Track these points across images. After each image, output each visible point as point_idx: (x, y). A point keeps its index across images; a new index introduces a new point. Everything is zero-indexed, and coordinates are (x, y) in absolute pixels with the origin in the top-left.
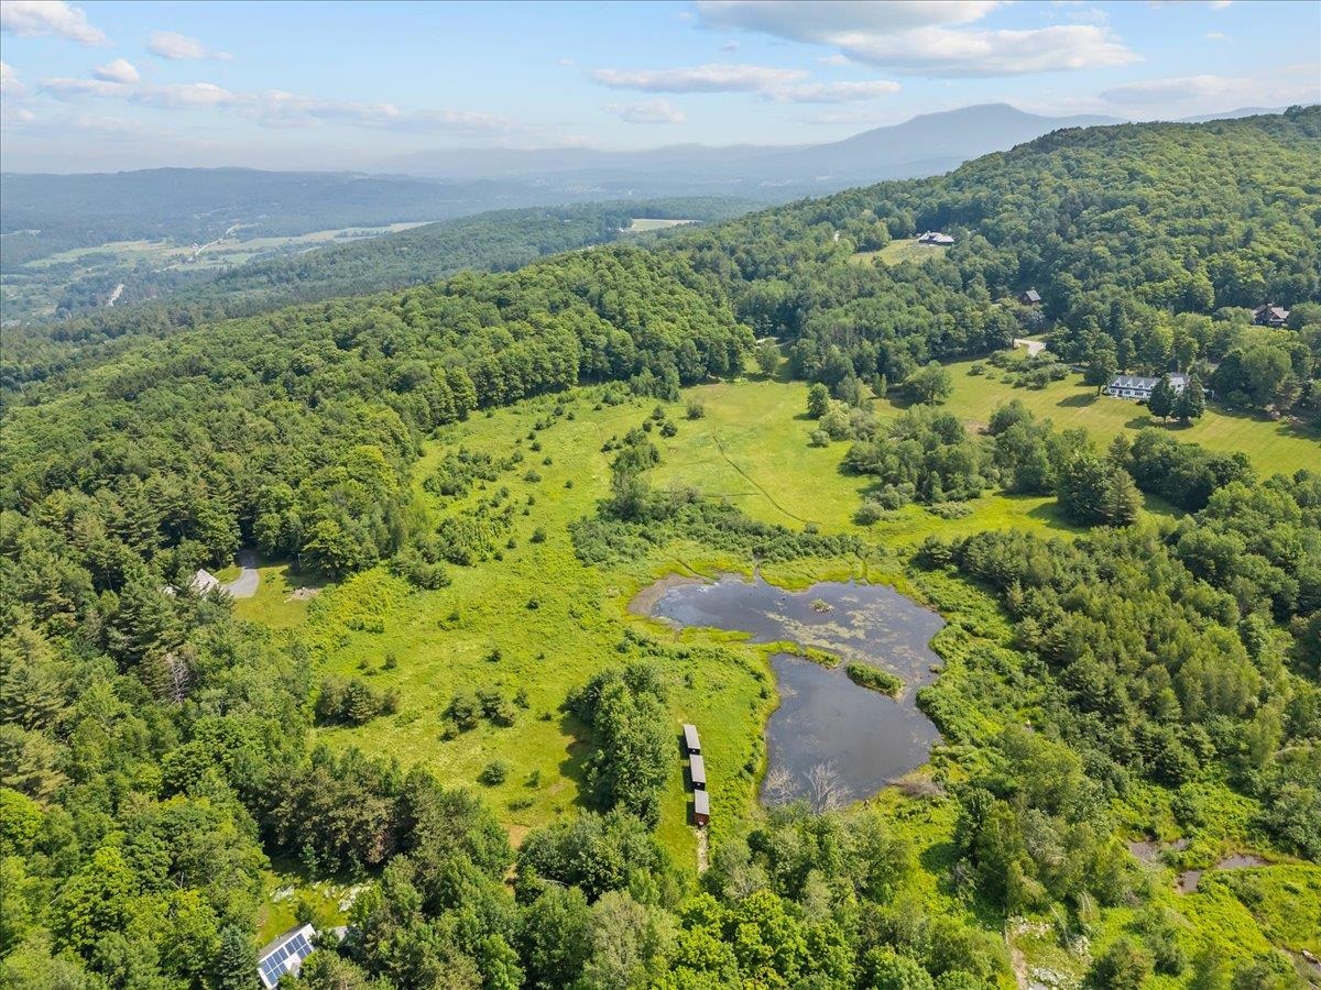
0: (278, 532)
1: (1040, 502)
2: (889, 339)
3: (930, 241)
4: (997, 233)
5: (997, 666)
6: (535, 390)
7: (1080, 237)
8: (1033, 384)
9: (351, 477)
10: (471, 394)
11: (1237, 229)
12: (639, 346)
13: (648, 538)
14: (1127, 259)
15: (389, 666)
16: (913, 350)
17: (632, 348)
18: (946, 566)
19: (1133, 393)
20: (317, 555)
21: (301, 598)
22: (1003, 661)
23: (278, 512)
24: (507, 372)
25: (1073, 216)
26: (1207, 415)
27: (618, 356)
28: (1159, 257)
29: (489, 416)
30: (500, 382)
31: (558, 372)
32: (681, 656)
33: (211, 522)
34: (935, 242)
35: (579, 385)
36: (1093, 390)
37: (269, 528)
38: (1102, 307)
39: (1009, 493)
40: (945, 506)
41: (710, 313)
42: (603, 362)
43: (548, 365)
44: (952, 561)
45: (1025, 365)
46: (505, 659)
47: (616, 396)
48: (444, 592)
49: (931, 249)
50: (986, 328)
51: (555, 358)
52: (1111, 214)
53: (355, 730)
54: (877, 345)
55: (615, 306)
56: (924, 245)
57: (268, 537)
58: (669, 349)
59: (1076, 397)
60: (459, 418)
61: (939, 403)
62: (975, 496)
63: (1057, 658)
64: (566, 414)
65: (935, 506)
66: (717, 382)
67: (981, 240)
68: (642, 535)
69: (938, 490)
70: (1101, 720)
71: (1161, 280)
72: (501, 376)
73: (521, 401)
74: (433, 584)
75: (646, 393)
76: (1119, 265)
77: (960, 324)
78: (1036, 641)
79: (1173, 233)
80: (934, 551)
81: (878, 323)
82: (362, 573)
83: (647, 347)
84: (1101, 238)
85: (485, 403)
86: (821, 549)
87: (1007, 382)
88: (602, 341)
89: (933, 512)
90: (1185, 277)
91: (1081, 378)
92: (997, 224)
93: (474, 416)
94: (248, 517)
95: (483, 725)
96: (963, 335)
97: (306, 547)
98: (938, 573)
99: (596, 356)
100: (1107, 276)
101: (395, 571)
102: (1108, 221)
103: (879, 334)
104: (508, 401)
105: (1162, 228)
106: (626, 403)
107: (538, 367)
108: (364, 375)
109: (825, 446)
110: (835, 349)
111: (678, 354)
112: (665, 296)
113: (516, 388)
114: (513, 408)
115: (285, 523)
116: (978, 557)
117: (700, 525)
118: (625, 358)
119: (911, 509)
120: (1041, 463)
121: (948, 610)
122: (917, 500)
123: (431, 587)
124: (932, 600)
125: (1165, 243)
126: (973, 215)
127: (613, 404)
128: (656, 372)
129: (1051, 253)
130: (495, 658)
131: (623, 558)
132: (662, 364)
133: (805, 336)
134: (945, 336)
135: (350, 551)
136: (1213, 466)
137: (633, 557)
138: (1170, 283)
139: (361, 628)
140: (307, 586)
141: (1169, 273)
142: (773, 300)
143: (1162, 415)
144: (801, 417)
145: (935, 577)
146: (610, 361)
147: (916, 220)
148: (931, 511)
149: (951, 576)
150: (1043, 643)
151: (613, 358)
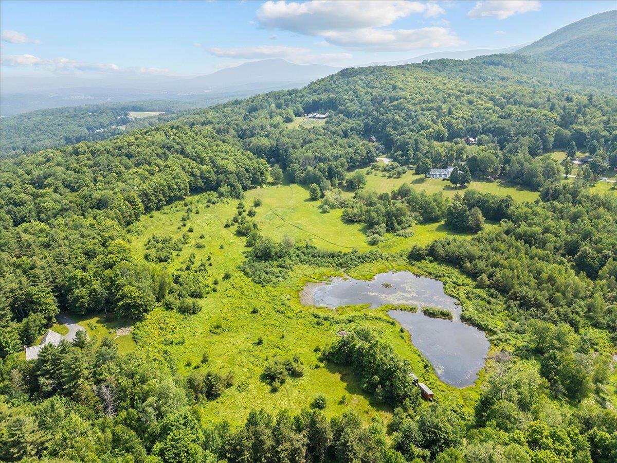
0: (88, 299)
1: (436, 225)
2: (331, 161)
3: (314, 117)
4: (348, 112)
5: (479, 296)
6: (170, 200)
7: (386, 113)
8: (396, 176)
9: (121, 260)
10: (141, 207)
11: (445, 107)
12: (217, 173)
13: (283, 267)
14: (410, 121)
15: (205, 361)
16: (342, 165)
17: (213, 173)
18: (427, 258)
19: (438, 176)
20: (128, 307)
21: (124, 334)
22: (481, 295)
23: (83, 287)
24: (155, 192)
25: (379, 104)
26: (471, 182)
27: (208, 178)
28: (423, 120)
29: (151, 217)
30: (153, 198)
31: (180, 190)
32: (350, 321)
33: (43, 300)
34: (317, 118)
35: (191, 196)
36: (422, 176)
37: (82, 297)
38: (411, 141)
39: (421, 223)
40: (401, 232)
41: (243, 154)
42: (200, 183)
43: (175, 187)
44: (428, 255)
45: (388, 168)
46: (265, 342)
47: (214, 199)
48: (201, 314)
49: (318, 121)
50: (367, 154)
51: (177, 182)
52: (395, 103)
53: (217, 401)
54: (326, 164)
55: (194, 154)
56: (312, 119)
57: (83, 303)
58: (232, 173)
59: (416, 180)
60: (137, 220)
61: (362, 188)
62: (409, 226)
63: (503, 289)
64: (194, 211)
65: (398, 232)
66: (256, 188)
67: (342, 116)
68: (278, 266)
69: (396, 225)
70: (537, 310)
71: (427, 129)
72: (153, 194)
73: (164, 207)
74: (194, 311)
75: (227, 196)
76: (408, 124)
77: (356, 152)
78: (488, 283)
79: (422, 109)
80: (420, 252)
81: (323, 155)
82: (150, 313)
83: (221, 173)
84: (396, 113)
85: (148, 210)
86: (366, 259)
87: (384, 176)
88: (197, 172)
89: (399, 235)
90: (436, 128)
91: (414, 171)
92: (346, 108)
93: (142, 217)
94: (62, 293)
95: (288, 379)
96: (358, 157)
97: (120, 304)
98: (424, 261)
99: (196, 179)
100: (406, 129)
101: (168, 307)
102: (395, 105)
103: (325, 160)
104: (158, 208)
105: (418, 108)
106: (220, 202)
107: (170, 188)
108: (70, 202)
109: (328, 212)
110: (309, 168)
111: (237, 174)
112: (215, 148)
113: (161, 200)
114: (162, 211)
115: (93, 292)
116: (441, 251)
117: (303, 257)
118: (211, 179)
119: (389, 236)
120: (434, 208)
121: (440, 277)
122: (388, 231)
123: (193, 313)
124: (430, 274)
125: (422, 114)
126: (330, 105)
127: (214, 203)
128: (230, 185)
129: (377, 120)
130: (260, 343)
131: (279, 279)
132: (232, 181)
133: (292, 162)
134: (351, 158)
135: (148, 301)
136: (503, 201)
137: (283, 277)
138: (431, 130)
139: (172, 343)
140: (122, 326)
141: (430, 126)
142: (266, 147)
143: (456, 183)
144: (307, 200)
145: (424, 263)
146: (203, 182)
147: (303, 108)
148: (397, 235)
149: (431, 262)
150: (491, 283)
151: (205, 180)
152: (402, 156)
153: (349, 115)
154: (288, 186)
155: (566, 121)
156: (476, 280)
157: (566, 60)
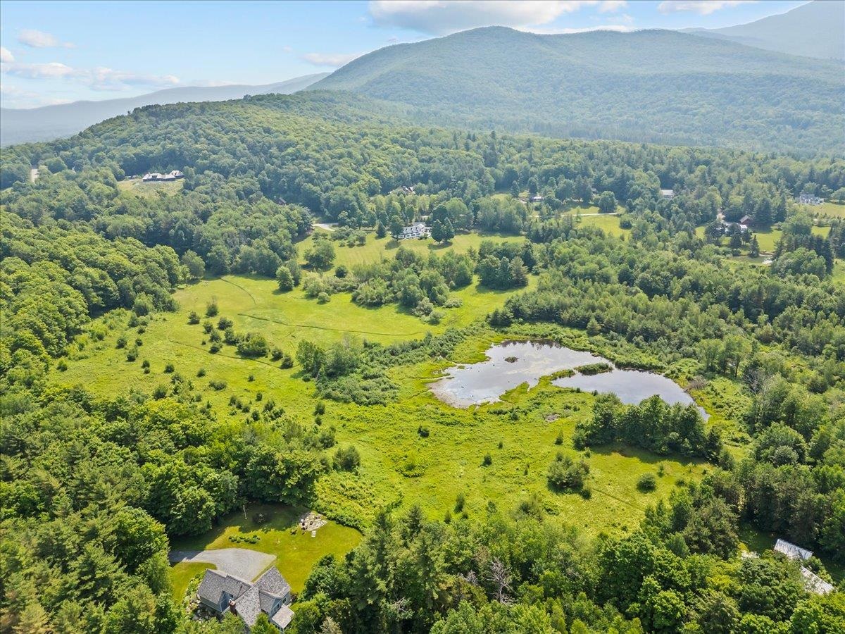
3: (154, 179)
7: (285, 164)
8: (358, 243)
12: (112, 277)
16: (286, 238)
18: (514, 321)
19: (410, 235)
25: (265, 154)
27: (104, 289)
28: (342, 170)
34: (159, 180)
40: (450, 302)
42: (96, 297)
44: (514, 318)
50: (303, 220)
54: (265, 240)
56: (154, 182)
59: (389, 243)
65: (447, 304)
69: (439, 296)
71: (356, 180)
76: (326, 176)
77: (289, 218)
79: (332, 157)
81: (252, 227)
84: (300, 164)
87: (342, 245)
88: (82, 280)
90: (366, 178)
98: (513, 325)
100: (327, 183)
102: (292, 154)
103: (258, 234)
105: (325, 155)
106: (151, 322)
109: (328, 301)
119: (440, 310)
121: (547, 336)
124: (535, 336)
125: (336, 163)
127: (144, 324)
129: (276, 175)
131: (390, 391)
141: (358, 177)
143: (439, 241)
144: (276, 292)
145: (515, 327)
146: (98, 295)
147: (121, 167)
148: (448, 307)
149: (522, 323)
150: (602, 327)
151: (101, 292)
152: (349, 217)
153: (225, 172)
154: (220, 281)
155: (491, 161)
156: (586, 329)
157: (386, 98)
